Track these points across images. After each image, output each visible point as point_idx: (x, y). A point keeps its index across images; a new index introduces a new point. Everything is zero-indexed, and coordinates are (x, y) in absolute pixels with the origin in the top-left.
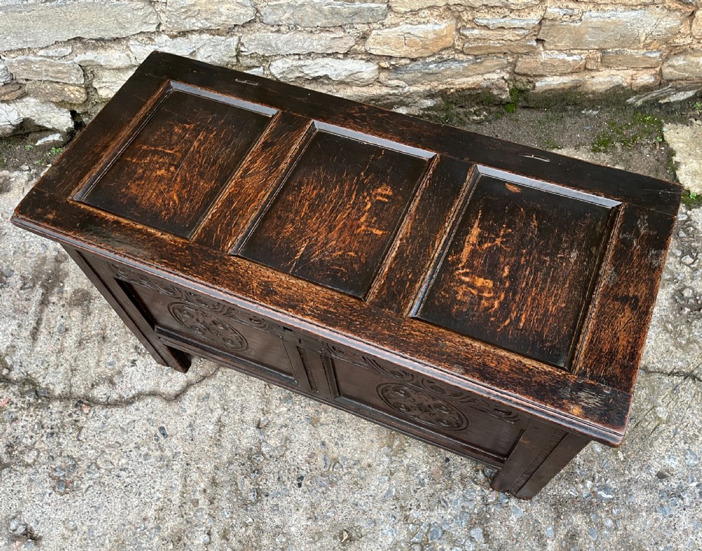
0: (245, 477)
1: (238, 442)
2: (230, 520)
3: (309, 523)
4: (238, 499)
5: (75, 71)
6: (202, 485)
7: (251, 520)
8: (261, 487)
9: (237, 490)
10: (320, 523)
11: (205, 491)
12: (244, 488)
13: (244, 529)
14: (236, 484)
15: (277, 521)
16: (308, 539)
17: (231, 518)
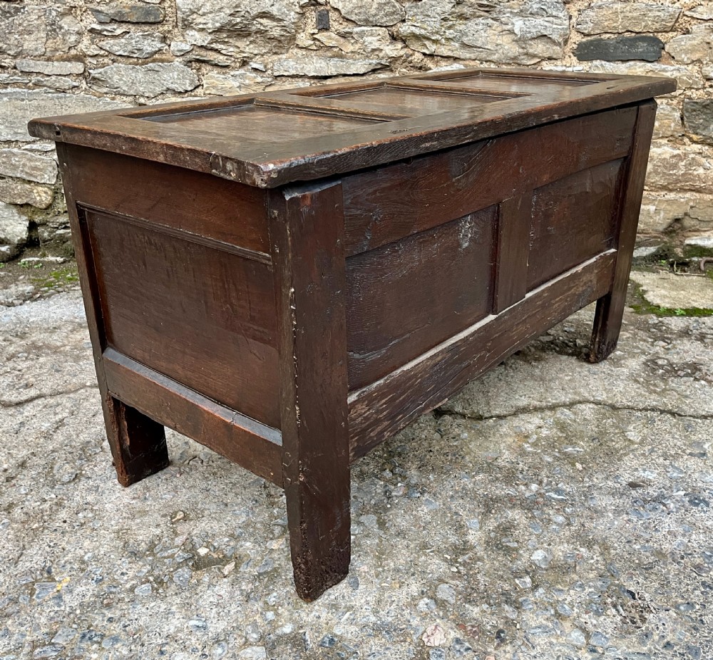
0: (67, 463)
1: (75, 437)
2: (24, 496)
3: (134, 501)
4: (46, 479)
5: (50, 169)
6: (5, 466)
7: (53, 496)
8: (84, 472)
9: (49, 472)
10: (149, 503)
11: (5, 470)
12: (61, 471)
13: (39, 503)
14: (52, 468)
15: (90, 498)
16: (124, 515)
17: (27, 494)
